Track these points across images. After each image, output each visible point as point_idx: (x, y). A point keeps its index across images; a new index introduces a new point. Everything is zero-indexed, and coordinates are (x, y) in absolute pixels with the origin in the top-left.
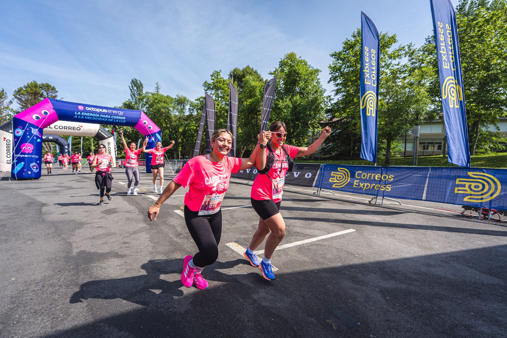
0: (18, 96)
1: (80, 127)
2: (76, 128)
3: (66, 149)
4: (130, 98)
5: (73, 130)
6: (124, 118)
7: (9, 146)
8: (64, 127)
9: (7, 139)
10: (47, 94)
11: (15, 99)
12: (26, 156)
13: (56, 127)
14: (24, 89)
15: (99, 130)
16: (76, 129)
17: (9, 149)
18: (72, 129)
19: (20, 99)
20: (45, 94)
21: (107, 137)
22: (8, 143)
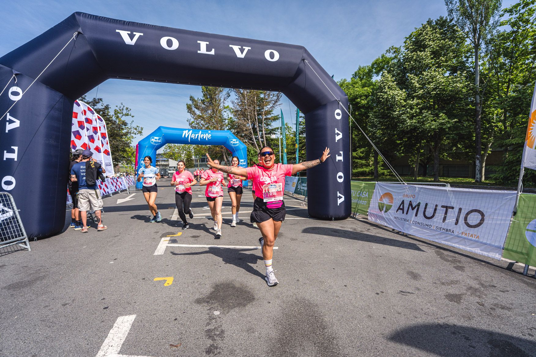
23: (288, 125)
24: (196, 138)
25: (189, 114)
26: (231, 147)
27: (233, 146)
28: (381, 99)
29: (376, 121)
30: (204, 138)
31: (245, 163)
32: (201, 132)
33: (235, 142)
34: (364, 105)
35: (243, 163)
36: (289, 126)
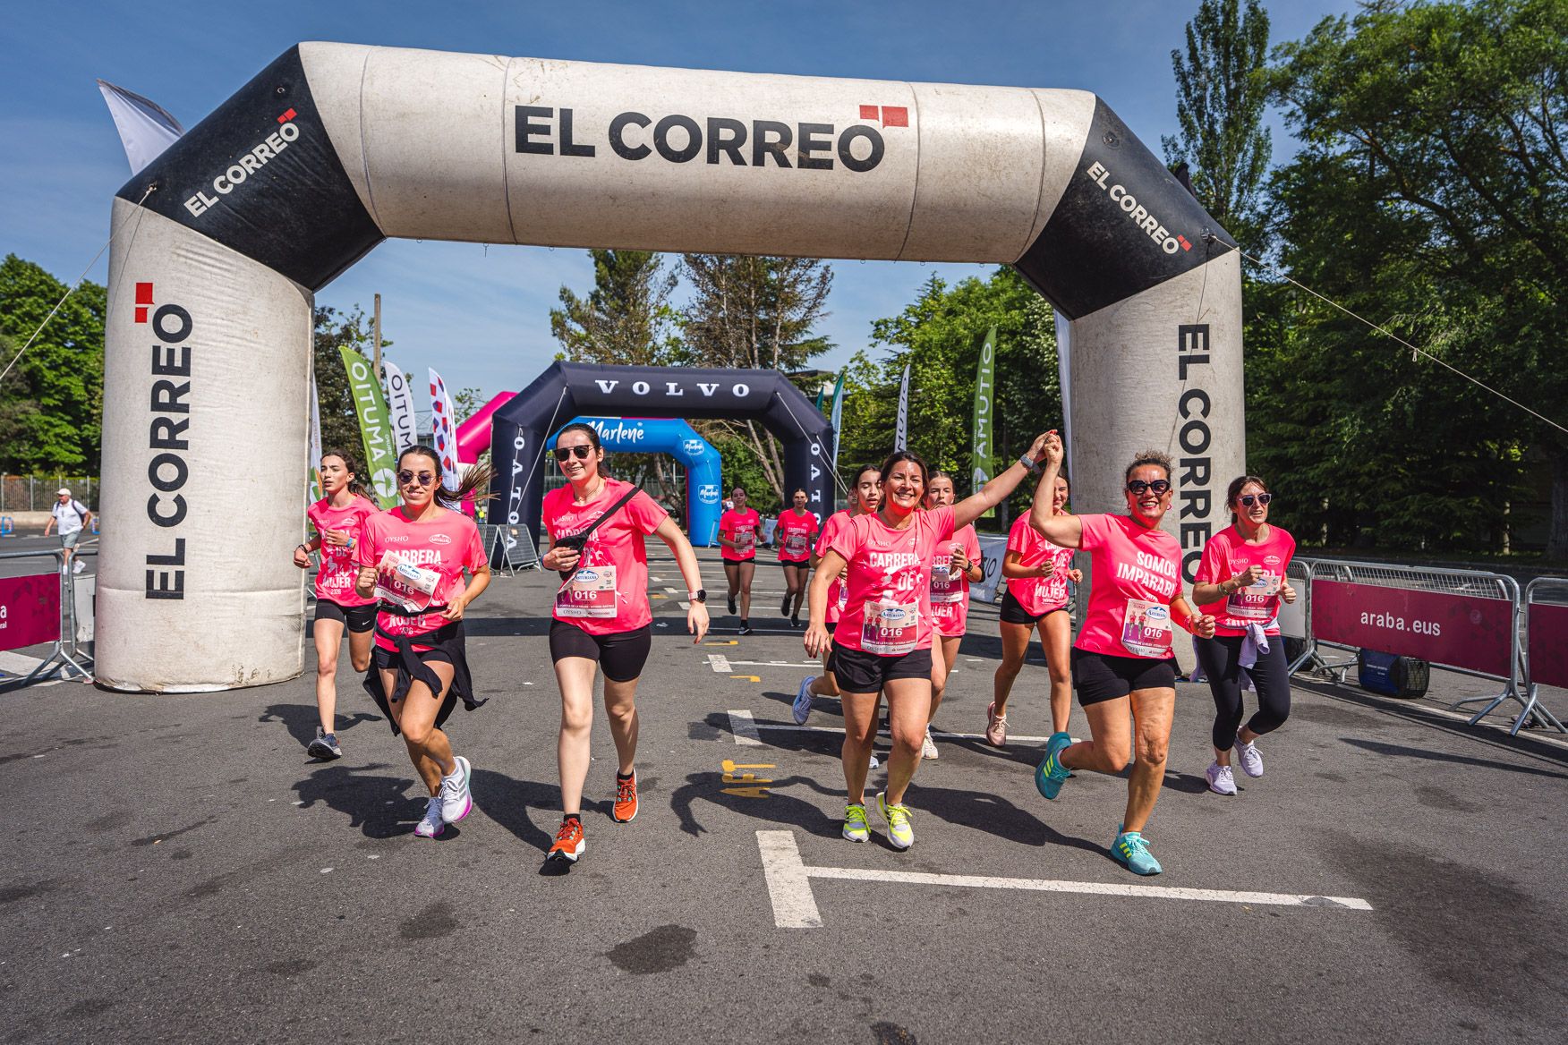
1: (876, 124)
2: (834, 139)
3: (816, 460)
4: (1176, 130)
5: (805, 163)
7: (177, 381)
8: (715, 124)
9: (160, 299)
13: (634, 136)
15: (1084, 165)
16: (833, 154)
17: (177, 418)
18: (792, 153)
21: (1171, 246)
22: (165, 346)
23: (866, 359)
24: (612, 437)
25: (556, 338)
26: (686, 457)
27: (690, 454)
28: (1026, 351)
29: (1019, 400)
30: (629, 437)
31: (716, 494)
32: (621, 424)
33: (696, 447)
34: (1007, 354)
35: (712, 494)
36: (871, 363)
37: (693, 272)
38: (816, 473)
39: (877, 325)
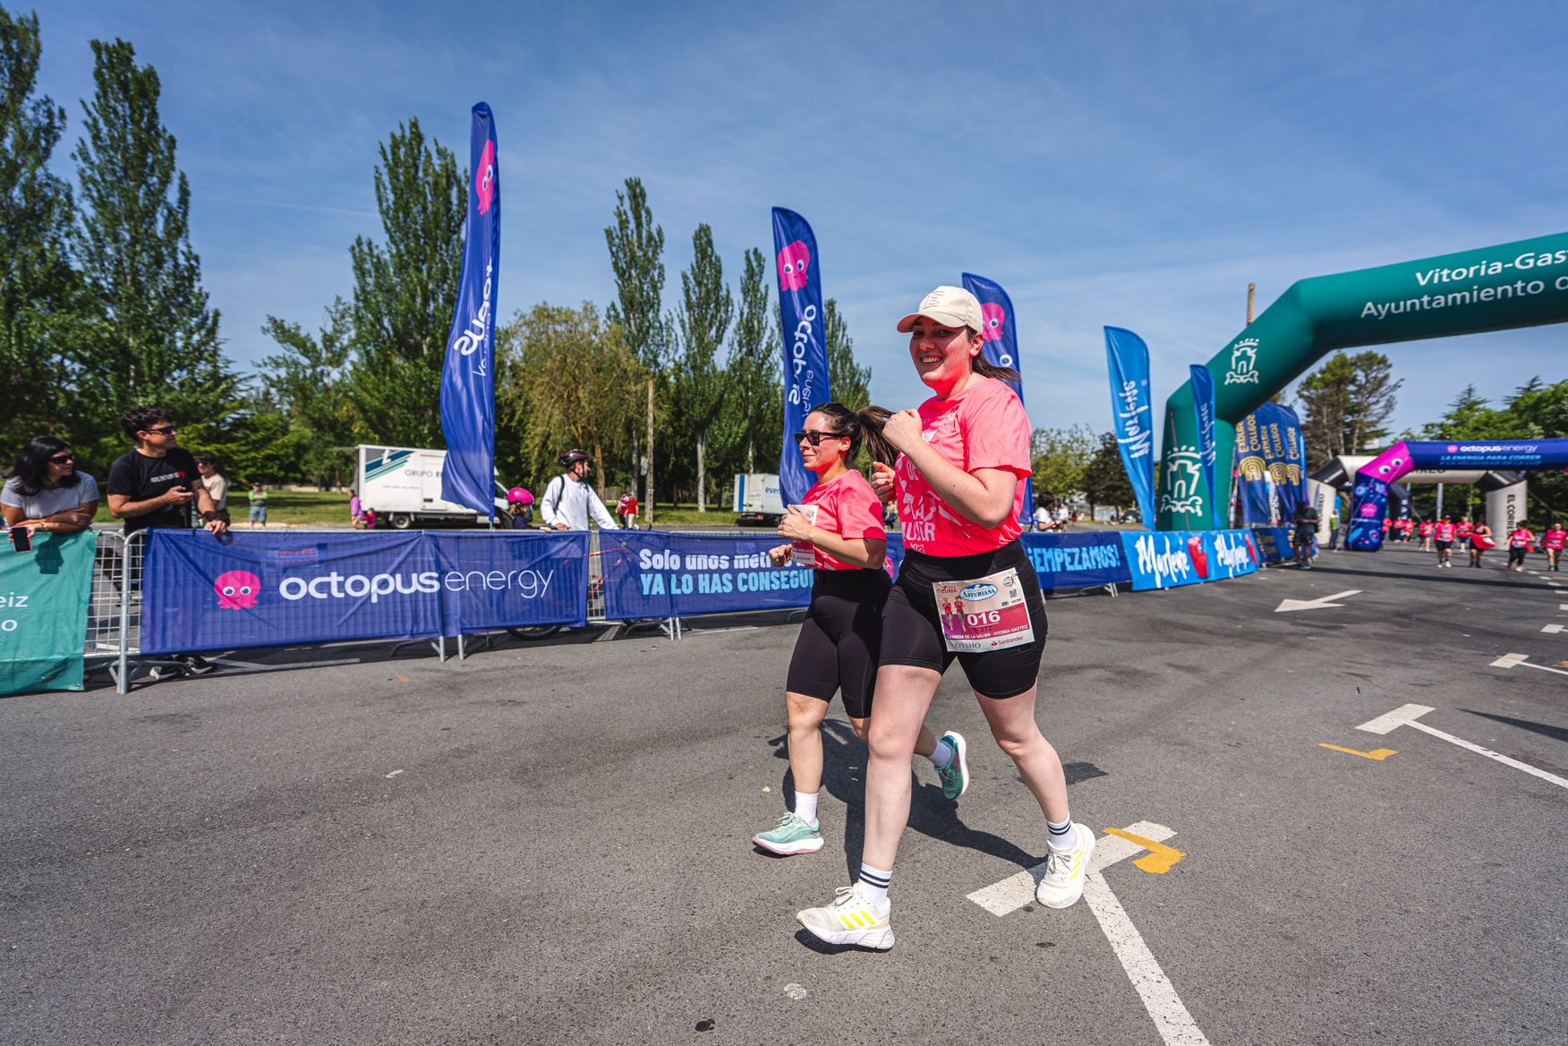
0: (1306, 393)
6: (1538, 457)
10: (1366, 376)
11: (1301, 402)
12: (1366, 520)
14: (1319, 376)
19: (1309, 400)
20: (1361, 376)
21: (1506, 482)
37: (1307, 407)
38: (1404, 510)
39: (1427, 426)
